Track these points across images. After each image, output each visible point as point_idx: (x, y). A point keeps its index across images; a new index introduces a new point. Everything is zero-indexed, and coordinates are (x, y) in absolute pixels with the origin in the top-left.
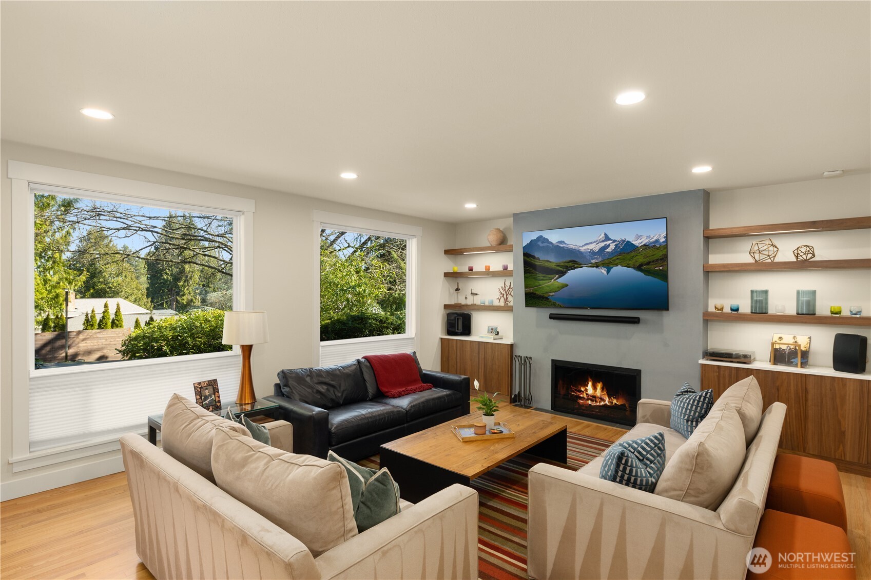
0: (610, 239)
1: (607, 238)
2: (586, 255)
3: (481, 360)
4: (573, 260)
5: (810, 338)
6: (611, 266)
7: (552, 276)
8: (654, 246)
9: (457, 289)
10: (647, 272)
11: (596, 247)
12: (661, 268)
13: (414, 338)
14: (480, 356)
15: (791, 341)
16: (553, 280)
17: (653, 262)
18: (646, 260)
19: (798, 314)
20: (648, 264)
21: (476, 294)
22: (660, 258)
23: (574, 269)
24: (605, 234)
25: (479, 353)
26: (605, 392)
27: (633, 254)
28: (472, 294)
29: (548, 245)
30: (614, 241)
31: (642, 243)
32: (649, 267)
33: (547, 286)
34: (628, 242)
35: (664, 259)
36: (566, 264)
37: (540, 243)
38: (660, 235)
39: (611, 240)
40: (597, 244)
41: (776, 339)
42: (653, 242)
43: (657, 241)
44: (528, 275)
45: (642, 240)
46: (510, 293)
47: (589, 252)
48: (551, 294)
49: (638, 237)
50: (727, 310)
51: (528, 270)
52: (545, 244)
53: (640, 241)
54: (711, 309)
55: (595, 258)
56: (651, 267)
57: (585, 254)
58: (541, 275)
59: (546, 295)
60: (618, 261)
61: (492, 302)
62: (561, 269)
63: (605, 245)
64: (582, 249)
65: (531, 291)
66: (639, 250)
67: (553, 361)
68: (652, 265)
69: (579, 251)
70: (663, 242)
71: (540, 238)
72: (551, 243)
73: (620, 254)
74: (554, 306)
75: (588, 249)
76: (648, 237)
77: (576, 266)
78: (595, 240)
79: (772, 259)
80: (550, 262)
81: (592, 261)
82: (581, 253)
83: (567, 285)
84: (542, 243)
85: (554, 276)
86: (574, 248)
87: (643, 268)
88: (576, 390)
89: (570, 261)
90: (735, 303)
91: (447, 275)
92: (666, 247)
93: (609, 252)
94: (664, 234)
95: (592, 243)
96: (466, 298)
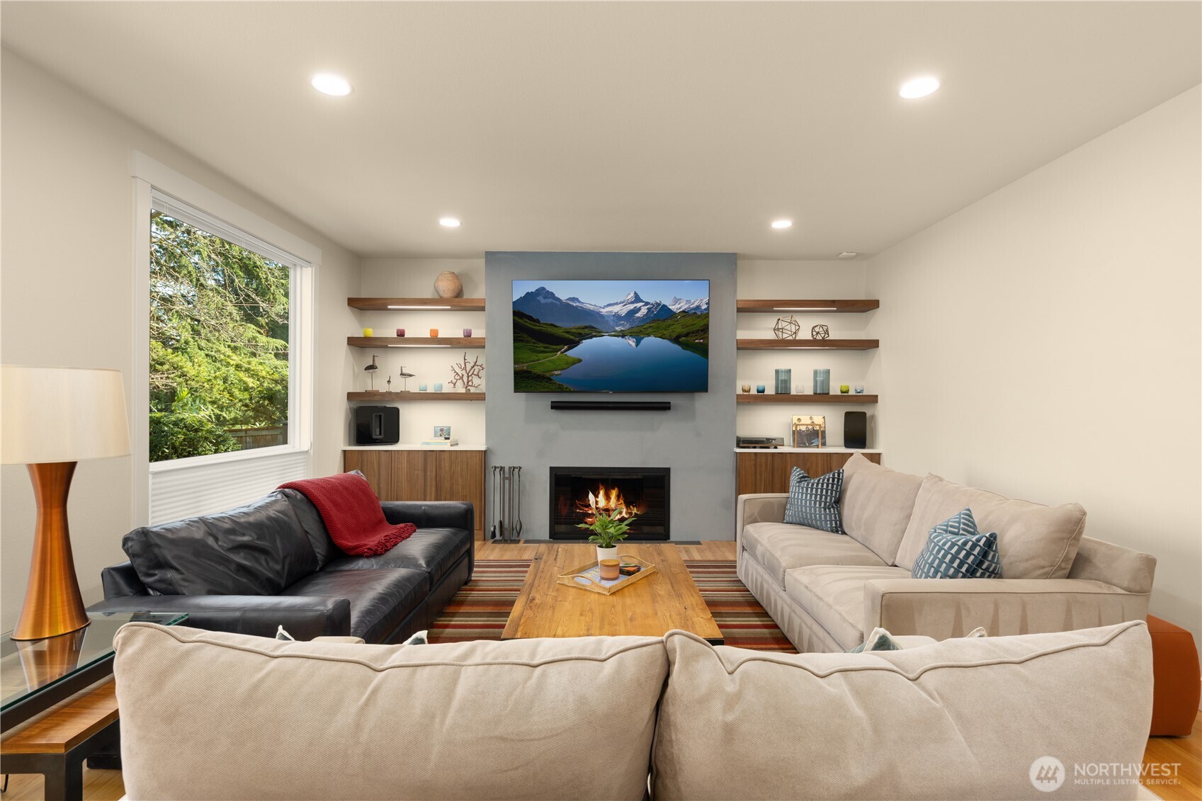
0: (641, 301)
1: (637, 299)
2: (609, 320)
3: (429, 480)
4: (590, 324)
5: (824, 418)
6: (642, 336)
7: (558, 347)
8: (695, 313)
9: (371, 367)
10: (685, 346)
11: (623, 310)
12: (701, 341)
13: (307, 452)
14: (428, 473)
15: (809, 422)
16: (559, 353)
17: (693, 333)
18: (685, 331)
19: (814, 394)
20: (687, 335)
21: (411, 376)
22: (701, 328)
23: (591, 338)
24: (635, 293)
25: (425, 470)
26: (622, 501)
27: (669, 322)
28: (402, 374)
29: (555, 301)
30: (647, 304)
31: (680, 308)
32: (689, 339)
33: (550, 361)
34: (664, 306)
35: (705, 330)
36: (580, 331)
37: (540, 298)
38: (701, 300)
39: (643, 302)
40: (624, 306)
41: (795, 421)
42: (694, 309)
43: (698, 307)
44: (520, 344)
45: (681, 305)
46: (476, 373)
47: (614, 316)
48: (556, 373)
49: (677, 301)
50: (753, 392)
51: (519, 337)
52: (550, 300)
53: (679, 306)
54: (739, 392)
55: (620, 325)
56: (690, 339)
57: (606, 319)
58: (541, 345)
59: (548, 375)
60: (650, 330)
61: (441, 387)
62: (571, 337)
63: (635, 307)
64: (604, 311)
65: (525, 368)
66: (677, 317)
67: (552, 469)
68: (691, 337)
69: (599, 313)
70: (705, 309)
71: (541, 291)
72: (558, 299)
73: (654, 321)
74: (561, 390)
75: (611, 312)
76: (688, 302)
77: (594, 334)
78: (622, 300)
79: (794, 336)
80: (556, 327)
81: (617, 328)
82: (602, 316)
83: (580, 361)
84: (545, 299)
85: (561, 346)
86: (591, 309)
87: (681, 340)
88: (582, 505)
89: (586, 327)
90: (761, 384)
91: (352, 342)
92: (707, 316)
93: (639, 318)
94: (706, 300)
95: (617, 304)
96: (389, 382)
